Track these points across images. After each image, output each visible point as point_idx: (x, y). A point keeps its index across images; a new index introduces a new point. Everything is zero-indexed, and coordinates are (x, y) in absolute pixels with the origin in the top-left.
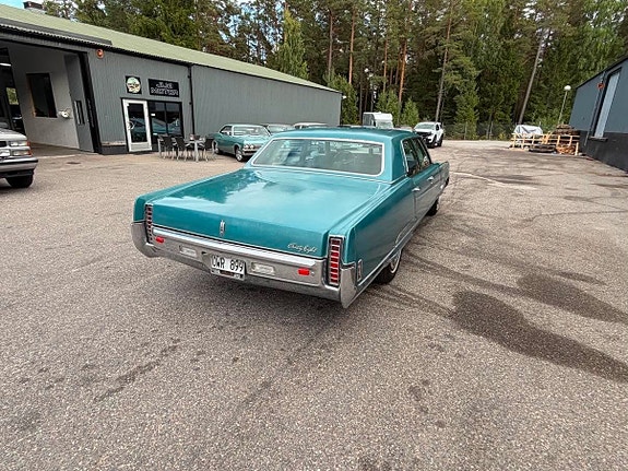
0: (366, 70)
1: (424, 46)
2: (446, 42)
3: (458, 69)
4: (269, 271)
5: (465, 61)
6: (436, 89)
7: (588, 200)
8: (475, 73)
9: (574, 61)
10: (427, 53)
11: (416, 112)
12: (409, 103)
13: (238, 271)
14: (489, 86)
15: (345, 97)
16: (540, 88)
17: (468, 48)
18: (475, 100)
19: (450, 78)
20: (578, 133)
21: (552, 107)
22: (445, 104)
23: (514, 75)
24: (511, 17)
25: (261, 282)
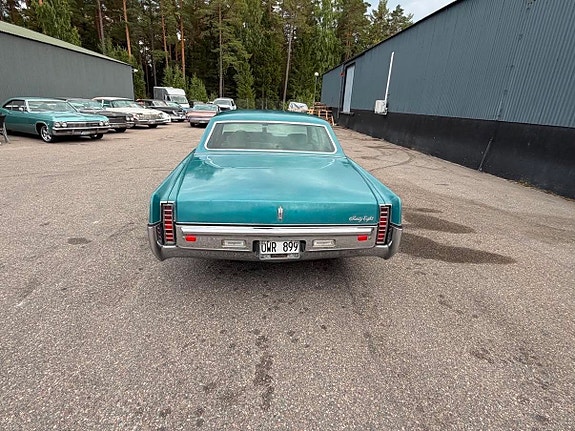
0: (141, 43)
1: (199, 26)
2: (220, 26)
3: (233, 51)
4: (329, 244)
5: (237, 44)
6: (215, 67)
7: (374, 158)
8: (247, 56)
9: (313, 53)
10: (203, 34)
11: (203, 88)
12: (195, 80)
13: (293, 251)
14: (260, 69)
15: (136, 70)
16: (295, 73)
17: (238, 33)
18: (251, 80)
19: (229, 58)
20: (330, 108)
21: (304, 88)
22: (226, 81)
23: (275, 60)
24: (268, 11)
25: (321, 256)
